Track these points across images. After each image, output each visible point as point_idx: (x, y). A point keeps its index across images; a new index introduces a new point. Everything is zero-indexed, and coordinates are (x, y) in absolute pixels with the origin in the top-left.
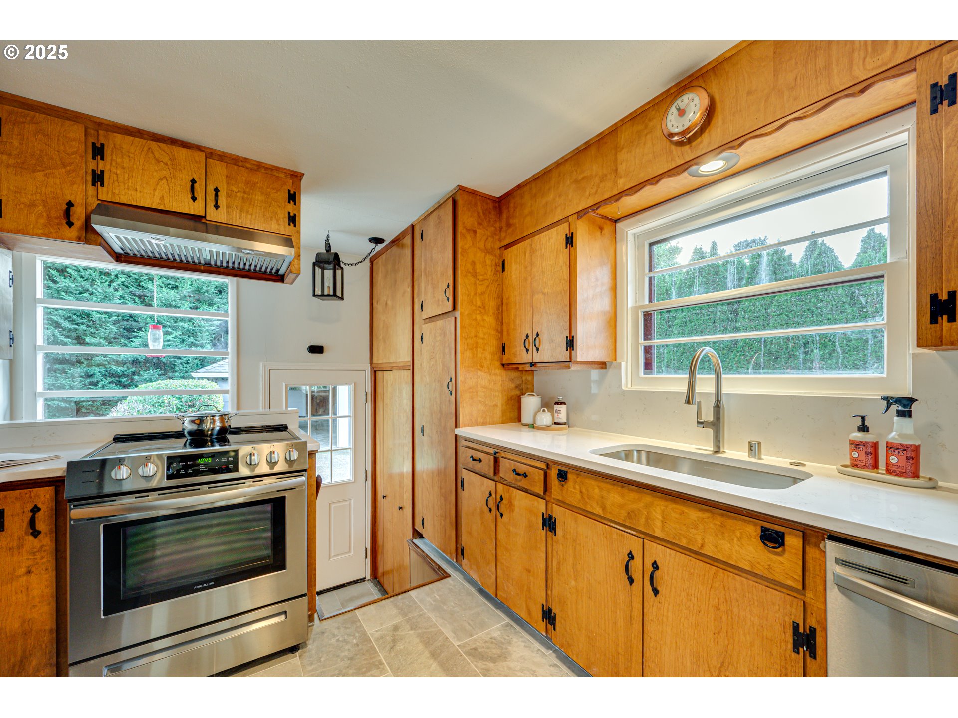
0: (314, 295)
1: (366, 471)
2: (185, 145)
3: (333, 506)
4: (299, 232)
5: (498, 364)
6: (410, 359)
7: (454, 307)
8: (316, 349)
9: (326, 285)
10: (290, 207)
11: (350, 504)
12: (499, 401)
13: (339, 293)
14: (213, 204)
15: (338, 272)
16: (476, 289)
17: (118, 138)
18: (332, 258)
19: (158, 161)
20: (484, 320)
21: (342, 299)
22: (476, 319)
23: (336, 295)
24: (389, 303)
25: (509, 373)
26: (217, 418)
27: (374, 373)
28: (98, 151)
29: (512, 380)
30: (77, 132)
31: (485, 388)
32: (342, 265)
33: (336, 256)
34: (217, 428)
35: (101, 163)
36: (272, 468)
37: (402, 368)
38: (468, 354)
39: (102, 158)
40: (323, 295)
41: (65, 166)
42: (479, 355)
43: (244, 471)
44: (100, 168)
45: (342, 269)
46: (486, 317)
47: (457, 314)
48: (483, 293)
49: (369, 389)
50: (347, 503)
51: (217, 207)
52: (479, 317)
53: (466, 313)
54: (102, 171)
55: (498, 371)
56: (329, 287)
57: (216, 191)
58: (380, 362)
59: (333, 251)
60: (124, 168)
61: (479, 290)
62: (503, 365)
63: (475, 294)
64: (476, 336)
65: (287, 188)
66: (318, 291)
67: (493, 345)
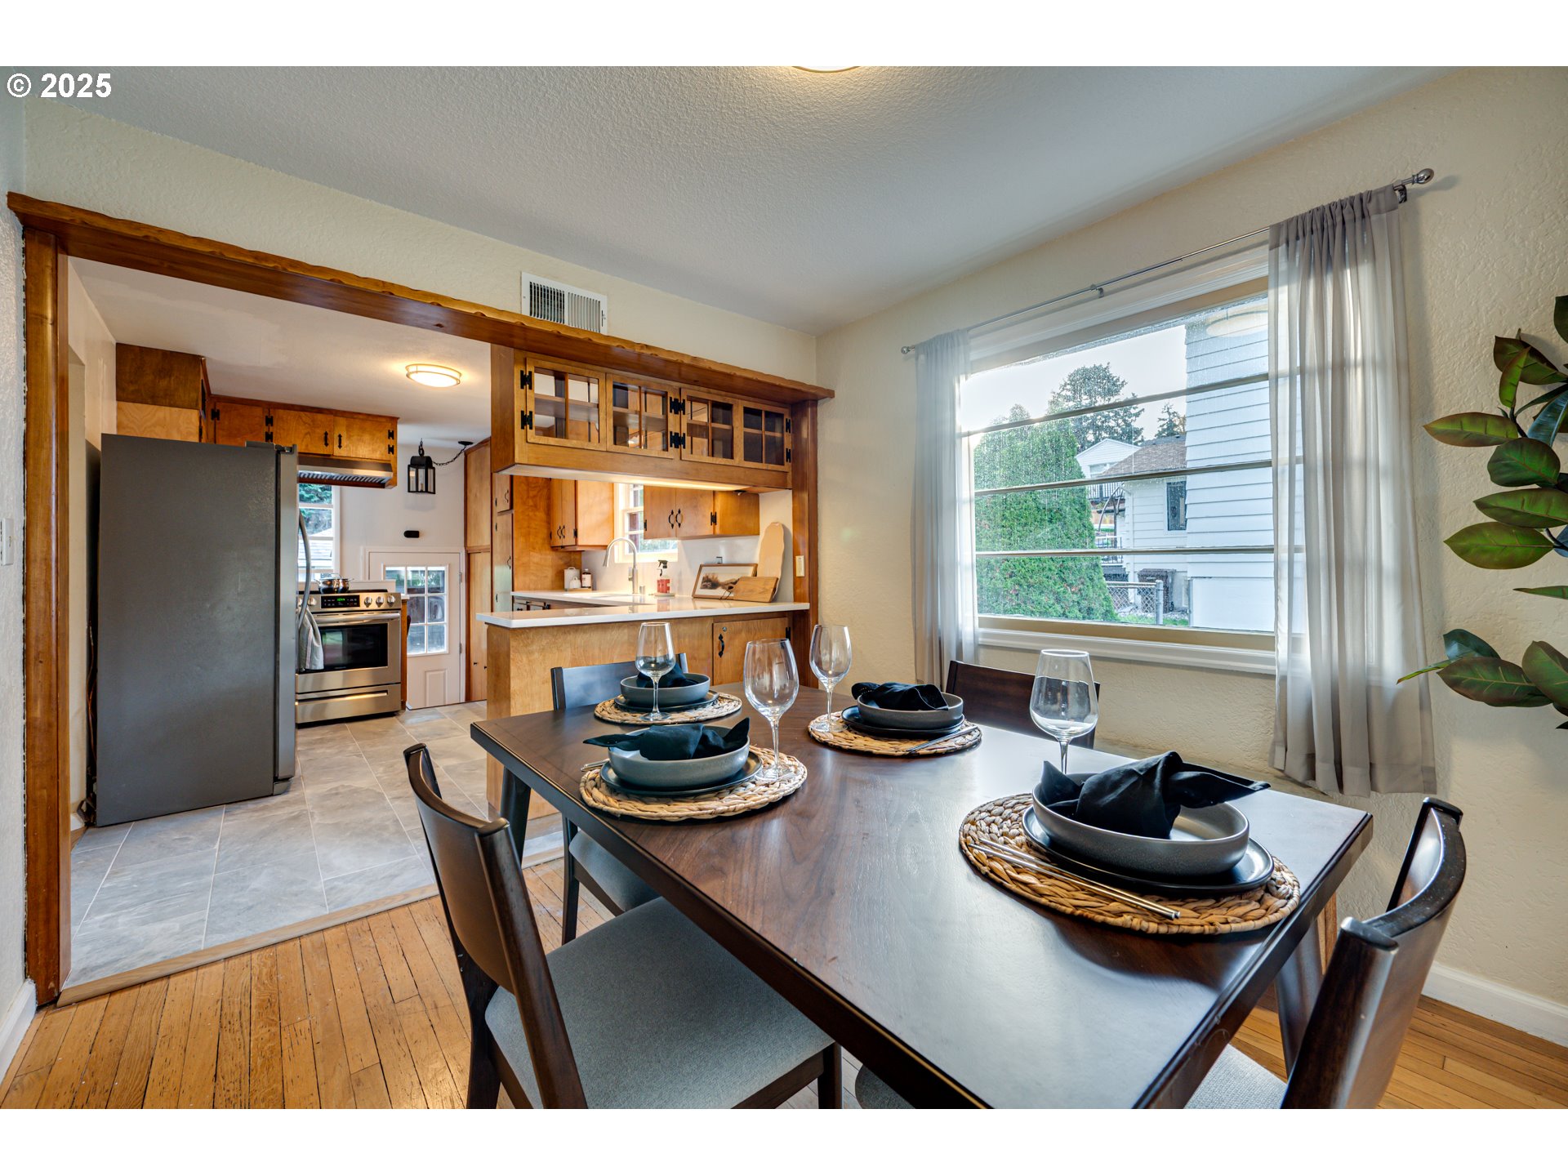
0: (409, 491)
1: (460, 645)
2: (320, 410)
3: (428, 674)
4: (396, 458)
5: (547, 547)
6: (489, 543)
7: (511, 507)
8: (412, 534)
9: (420, 482)
10: (390, 442)
11: (444, 674)
12: (550, 573)
13: (431, 489)
14: (338, 444)
15: (430, 472)
16: (528, 493)
17: (281, 412)
18: (424, 461)
19: (305, 423)
20: (535, 515)
21: (434, 493)
22: (528, 515)
23: (428, 489)
24: (478, 494)
25: (558, 553)
26: (341, 581)
27: (468, 556)
28: (269, 421)
29: (561, 559)
30: (258, 412)
31: (537, 564)
32: (434, 465)
33: (429, 459)
34: (341, 588)
35: (271, 428)
36: (379, 606)
37: (485, 551)
38: (522, 539)
39: (272, 425)
40: (417, 491)
41: (251, 433)
42: (531, 540)
43: (363, 606)
44: (271, 431)
45: (434, 468)
46: (537, 513)
47: (513, 511)
48: (535, 496)
49: (463, 570)
50: (442, 672)
51: (340, 447)
52: (531, 514)
53: (520, 511)
54: (272, 433)
55: (548, 552)
56: (422, 484)
57: (340, 436)
58: (472, 545)
59: (425, 455)
60: (284, 429)
61: (532, 493)
62: (552, 547)
63: (528, 497)
64: (529, 527)
65: (387, 429)
66: (413, 488)
67: (544, 533)
